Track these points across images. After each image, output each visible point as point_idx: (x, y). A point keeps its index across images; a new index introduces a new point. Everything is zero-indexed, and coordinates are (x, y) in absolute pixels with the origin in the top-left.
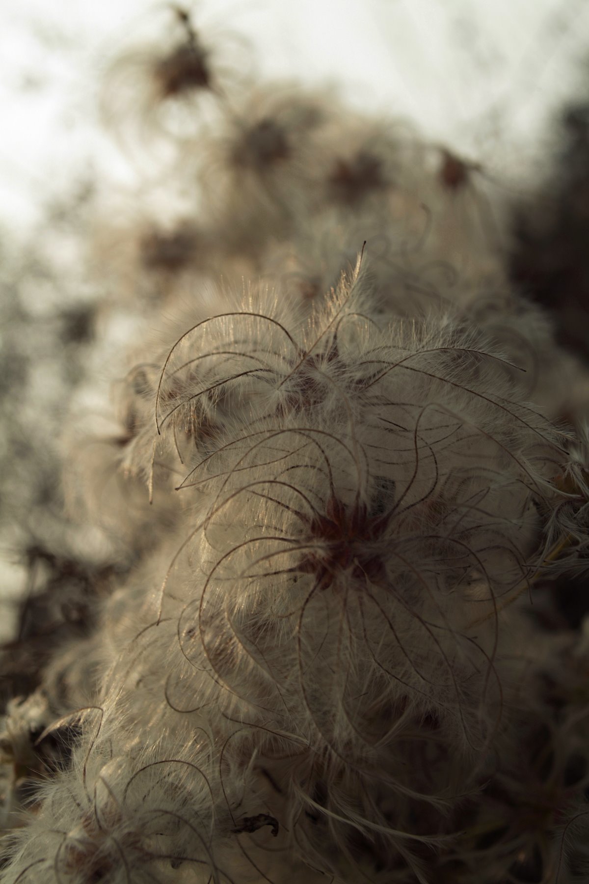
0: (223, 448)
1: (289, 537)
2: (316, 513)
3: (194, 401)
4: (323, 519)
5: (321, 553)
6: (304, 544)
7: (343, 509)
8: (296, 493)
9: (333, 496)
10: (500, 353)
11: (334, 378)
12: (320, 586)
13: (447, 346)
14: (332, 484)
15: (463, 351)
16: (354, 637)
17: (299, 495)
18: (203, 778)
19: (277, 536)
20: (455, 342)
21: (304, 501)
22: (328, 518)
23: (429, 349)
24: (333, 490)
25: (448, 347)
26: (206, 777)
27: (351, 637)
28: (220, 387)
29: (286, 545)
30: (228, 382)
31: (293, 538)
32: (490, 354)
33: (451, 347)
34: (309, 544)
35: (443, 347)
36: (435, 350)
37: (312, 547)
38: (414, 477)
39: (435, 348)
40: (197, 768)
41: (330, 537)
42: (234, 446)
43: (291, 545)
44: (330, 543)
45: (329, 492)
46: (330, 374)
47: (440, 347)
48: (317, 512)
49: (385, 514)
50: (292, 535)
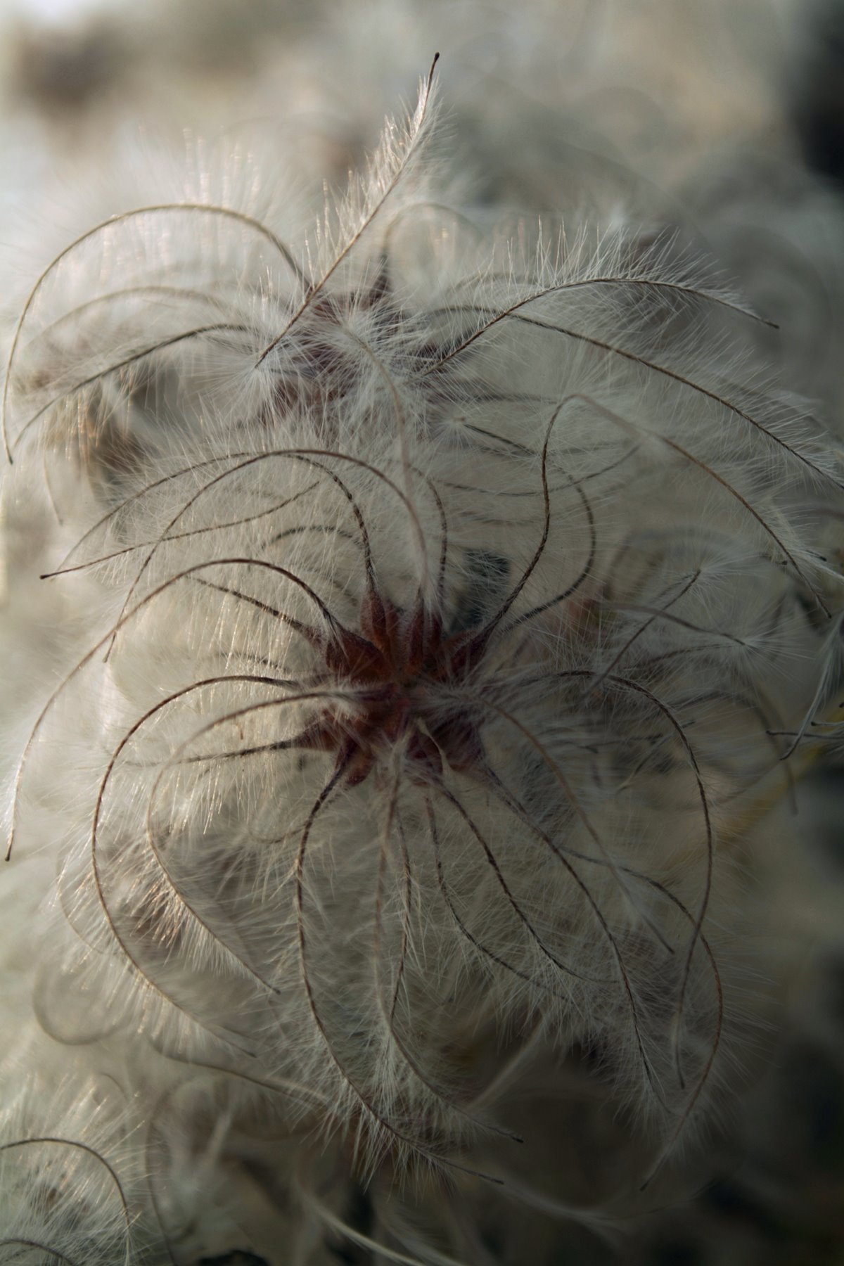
0: (144, 492)
1: (280, 676)
2: (336, 626)
3: (85, 393)
4: (349, 638)
5: (345, 709)
6: (309, 690)
7: (394, 618)
8: (294, 584)
9: (372, 589)
10: (722, 290)
11: (372, 344)
12: (345, 778)
13: (612, 275)
14: (369, 564)
15: (645, 287)
16: (414, 882)
17: (301, 589)
18: (109, 1175)
19: (254, 674)
20: (627, 266)
21: (310, 600)
22: (363, 635)
23: (572, 282)
24: (371, 578)
25: (613, 277)
26: (115, 1171)
27: (409, 883)
28: (139, 363)
29: (273, 692)
30: (154, 353)
31: (289, 677)
32: (702, 291)
33: (620, 276)
34: (320, 689)
35: (603, 278)
36: (585, 283)
37: (324, 695)
38: (541, 549)
39: (585, 279)
40: (94, 1153)
41: (363, 676)
42: (165, 486)
43: (283, 692)
44: (364, 688)
45: (364, 582)
46: (365, 335)
47: (595, 278)
48: (338, 624)
49: (481, 628)
50: (286, 670)
